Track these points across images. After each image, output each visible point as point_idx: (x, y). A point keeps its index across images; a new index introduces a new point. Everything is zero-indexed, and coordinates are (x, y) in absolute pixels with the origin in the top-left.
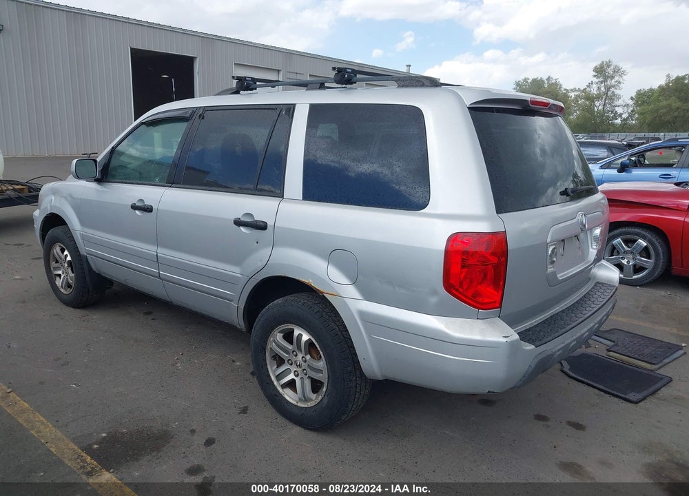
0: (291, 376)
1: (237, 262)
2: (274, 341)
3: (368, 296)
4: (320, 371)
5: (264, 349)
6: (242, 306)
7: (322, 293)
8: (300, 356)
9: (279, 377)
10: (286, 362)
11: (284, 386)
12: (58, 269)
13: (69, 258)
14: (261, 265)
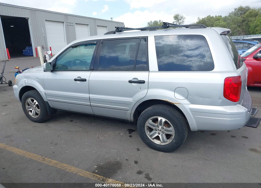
0: (157, 135)
1: (131, 96)
2: (149, 123)
3: (193, 102)
4: (172, 131)
5: (144, 127)
6: (133, 112)
7: (173, 103)
8: (160, 127)
9: (151, 136)
10: (154, 130)
11: (153, 139)
12: (30, 108)
13: (37, 103)
14: (143, 96)
